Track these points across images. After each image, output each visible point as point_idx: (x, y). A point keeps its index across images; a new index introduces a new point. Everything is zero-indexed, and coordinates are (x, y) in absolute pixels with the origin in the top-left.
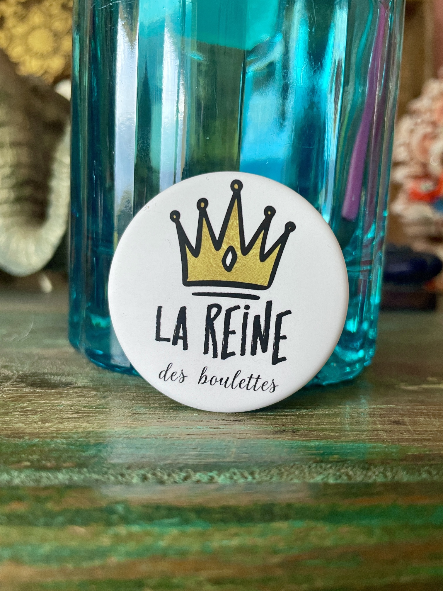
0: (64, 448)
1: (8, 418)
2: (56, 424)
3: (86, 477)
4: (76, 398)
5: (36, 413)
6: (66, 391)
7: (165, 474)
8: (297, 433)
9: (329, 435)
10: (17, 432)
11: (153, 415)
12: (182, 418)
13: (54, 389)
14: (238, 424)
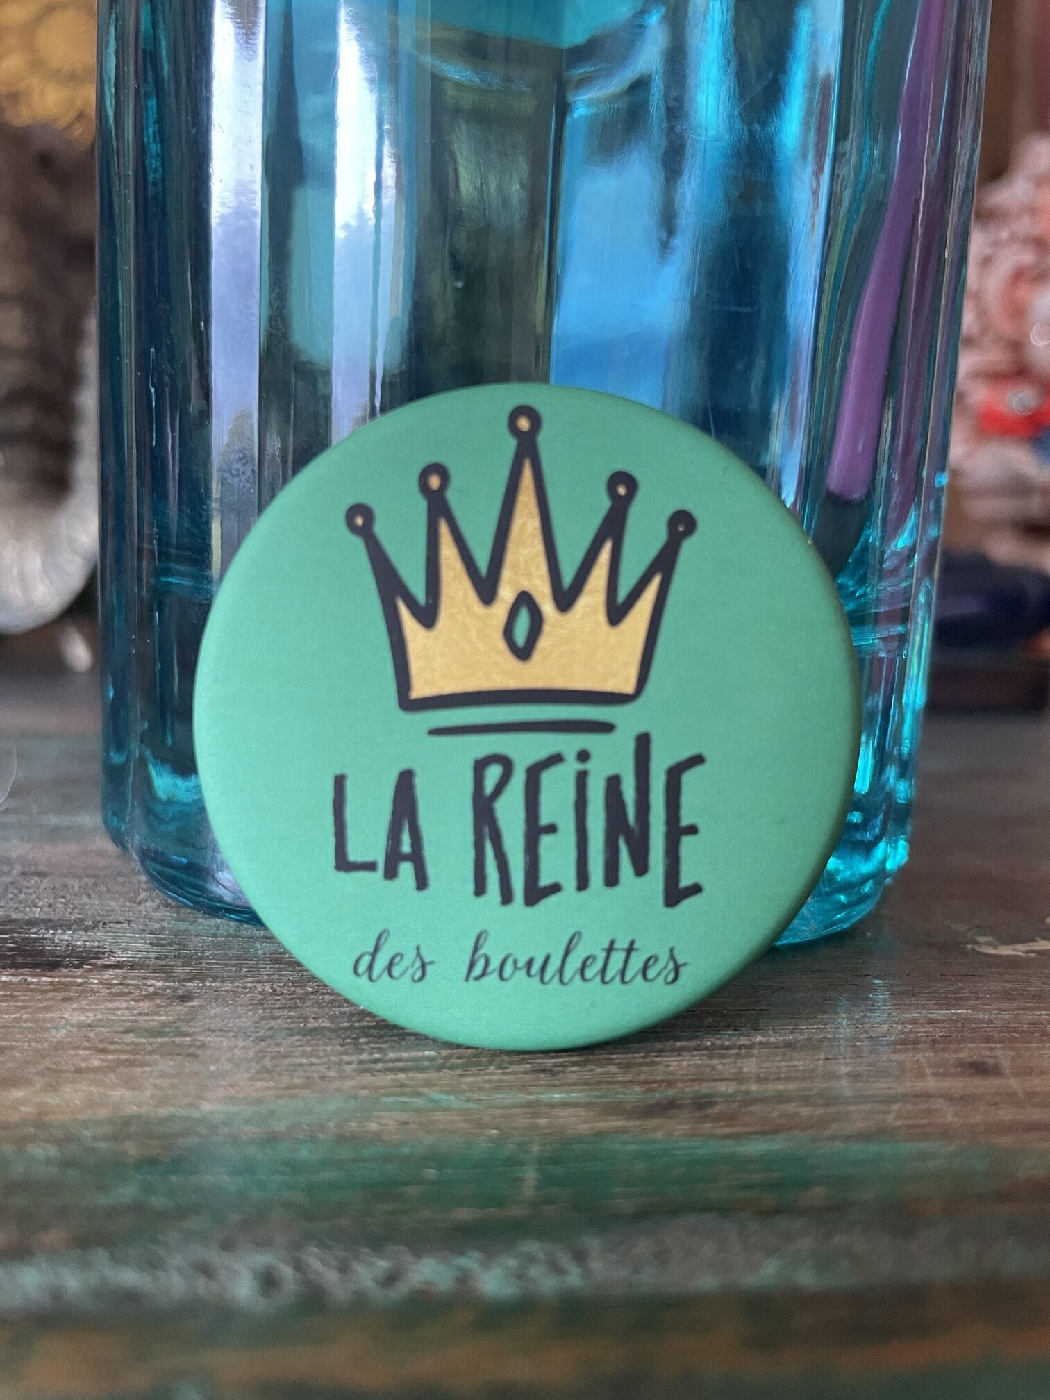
0: (51, 1177)
2: (40, 1091)
3: (102, 1277)
4: (107, 1001)
7: (333, 1263)
8: (709, 1112)
11: (312, 1056)
12: (391, 1065)
13: (48, 974)
14: (543, 1082)
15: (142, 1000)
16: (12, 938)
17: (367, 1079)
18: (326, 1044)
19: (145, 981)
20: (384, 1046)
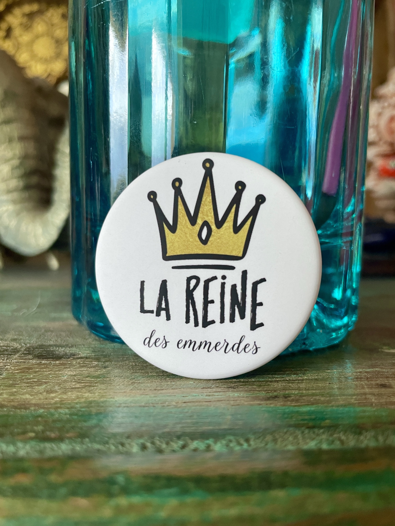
0: (67, 418)
1: (15, 390)
2: (60, 394)
3: (88, 447)
4: (79, 368)
5: (41, 384)
6: (69, 362)
7: (164, 442)
8: (289, 399)
9: (319, 400)
10: (24, 403)
11: (150, 383)
13: (58, 360)
14: (231, 391)
15: (91, 368)
16: (45, 350)
18: (155, 380)
19: (91, 362)
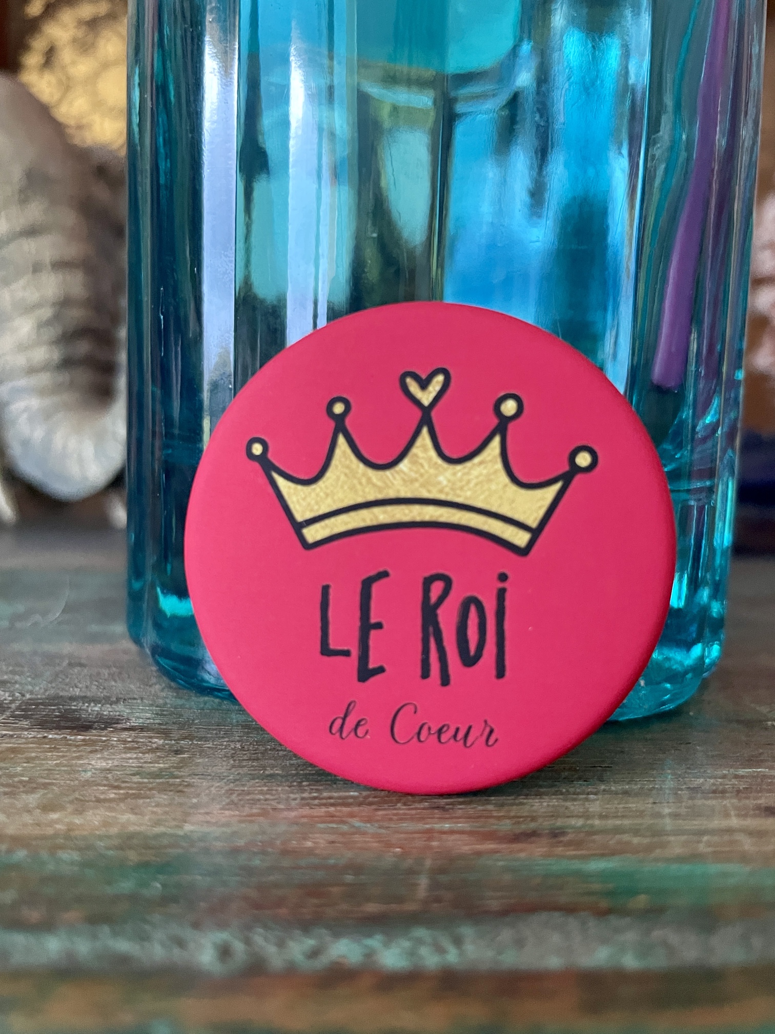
0: (73, 873)
2: (70, 814)
3: (106, 945)
4: (121, 753)
7: (273, 940)
8: (562, 839)
9: (628, 843)
11: (266, 794)
12: (324, 801)
13: (82, 733)
14: (438, 816)
15: (147, 753)
16: (59, 709)
17: (306, 811)
18: (279, 786)
19: (150, 740)
20: (320, 788)
